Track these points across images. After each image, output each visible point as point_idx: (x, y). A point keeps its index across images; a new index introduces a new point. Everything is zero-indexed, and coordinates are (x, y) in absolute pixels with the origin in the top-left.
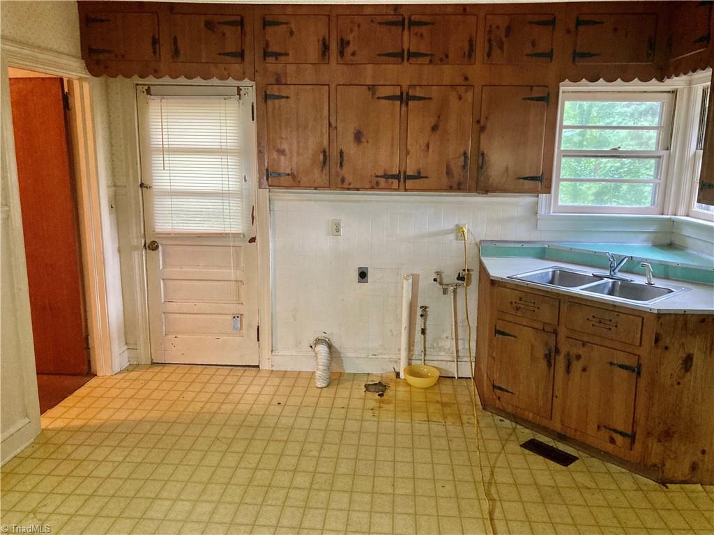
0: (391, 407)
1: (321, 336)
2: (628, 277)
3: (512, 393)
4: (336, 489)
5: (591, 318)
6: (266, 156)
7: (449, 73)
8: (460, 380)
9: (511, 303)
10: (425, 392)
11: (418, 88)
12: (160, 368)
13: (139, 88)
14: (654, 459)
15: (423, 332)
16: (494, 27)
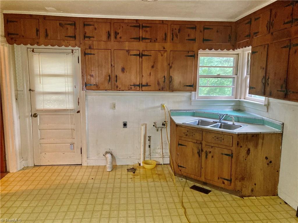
0: (139, 177)
1: (108, 150)
2: (226, 122)
3: (186, 168)
4: (121, 209)
5: (214, 137)
6: (85, 77)
7: (157, 46)
8: (164, 165)
9: (184, 133)
10: (151, 171)
11: (146, 51)
12: (38, 167)
13: (29, 49)
14: (238, 188)
15: (149, 146)
16: (174, 29)
